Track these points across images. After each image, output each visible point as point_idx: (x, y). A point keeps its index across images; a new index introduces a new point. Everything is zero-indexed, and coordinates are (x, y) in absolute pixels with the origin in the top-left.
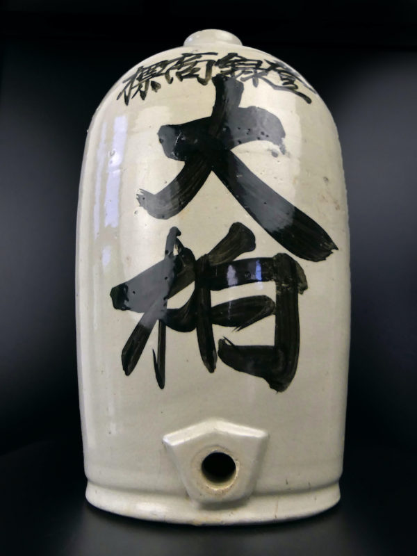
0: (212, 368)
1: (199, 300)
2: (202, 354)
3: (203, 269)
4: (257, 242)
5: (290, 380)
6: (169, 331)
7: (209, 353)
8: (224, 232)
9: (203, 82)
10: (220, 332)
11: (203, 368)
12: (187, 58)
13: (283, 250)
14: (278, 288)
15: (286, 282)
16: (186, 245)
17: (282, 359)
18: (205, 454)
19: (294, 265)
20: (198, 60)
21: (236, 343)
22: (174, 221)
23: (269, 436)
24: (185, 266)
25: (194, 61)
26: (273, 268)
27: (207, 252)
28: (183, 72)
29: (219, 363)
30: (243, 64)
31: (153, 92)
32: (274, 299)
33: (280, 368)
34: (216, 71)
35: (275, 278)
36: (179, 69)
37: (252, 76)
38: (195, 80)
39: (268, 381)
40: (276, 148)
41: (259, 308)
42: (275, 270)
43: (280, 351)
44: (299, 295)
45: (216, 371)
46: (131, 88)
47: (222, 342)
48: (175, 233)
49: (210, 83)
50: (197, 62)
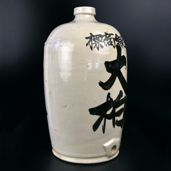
0: (114, 127)
1: (113, 111)
2: (113, 124)
3: (115, 104)
4: (123, 94)
6: (107, 120)
9: (114, 47)
10: (116, 118)
12: (107, 36)
14: (124, 105)
17: (123, 121)
21: (118, 120)
24: (111, 103)
26: (124, 100)
27: (116, 99)
28: (109, 42)
29: (116, 126)
31: (101, 48)
34: (116, 43)
35: (124, 102)
36: (107, 41)
37: (122, 44)
38: (112, 46)
39: (121, 127)
41: (122, 111)
47: (116, 121)
48: (109, 94)
49: (116, 47)
50: (111, 38)
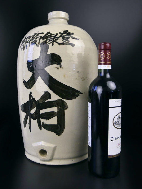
0: (41, 129)
1: (37, 112)
2: (38, 126)
3: (37, 104)
4: (51, 96)
5: (62, 133)
6: (31, 119)
7: (40, 125)
8: (42, 94)
9: (37, 46)
10: (42, 121)
11: (39, 129)
12: (35, 36)
13: (60, 98)
14: (58, 109)
15: (60, 107)
16: (33, 97)
17: (59, 128)
18: (40, 149)
19: (63, 102)
20: (38, 36)
21: (46, 123)
22: (31, 90)
23: (56, 146)
25: (36, 37)
26: (56, 103)
27: (38, 99)
28: (33, 42)
30: (51, 37)
31: (26, 49)
32: (57, 112)
33: (59, 130)
34: (42, 41)
35: (57, 106)
37: (53, 42)
38: (35, 45)
39: (55, 133)
40: (59, 66)
41: (53, 115)
42: (57, 104)
43: (59, 125)
44: (65, 110)
45: (42, 130)
46: (22, 46)
47: (43, 123)
48: (31, 93)
49: (39, 46)
50: (37, 37)
